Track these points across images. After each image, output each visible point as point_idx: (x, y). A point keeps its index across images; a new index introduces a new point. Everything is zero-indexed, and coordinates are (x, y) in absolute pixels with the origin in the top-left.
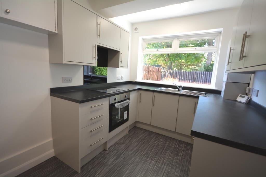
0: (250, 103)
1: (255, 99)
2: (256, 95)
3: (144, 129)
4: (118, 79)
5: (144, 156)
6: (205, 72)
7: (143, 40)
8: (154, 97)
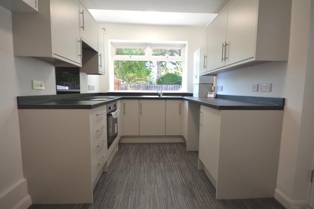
0: (217, 97)
1: (220, 93)
2: (221, 90)
3: (131, 144)
4: (90, 89)
5: (150, 162)
6: (157, 85)
7: (112, 43)
8: (141, 105)
